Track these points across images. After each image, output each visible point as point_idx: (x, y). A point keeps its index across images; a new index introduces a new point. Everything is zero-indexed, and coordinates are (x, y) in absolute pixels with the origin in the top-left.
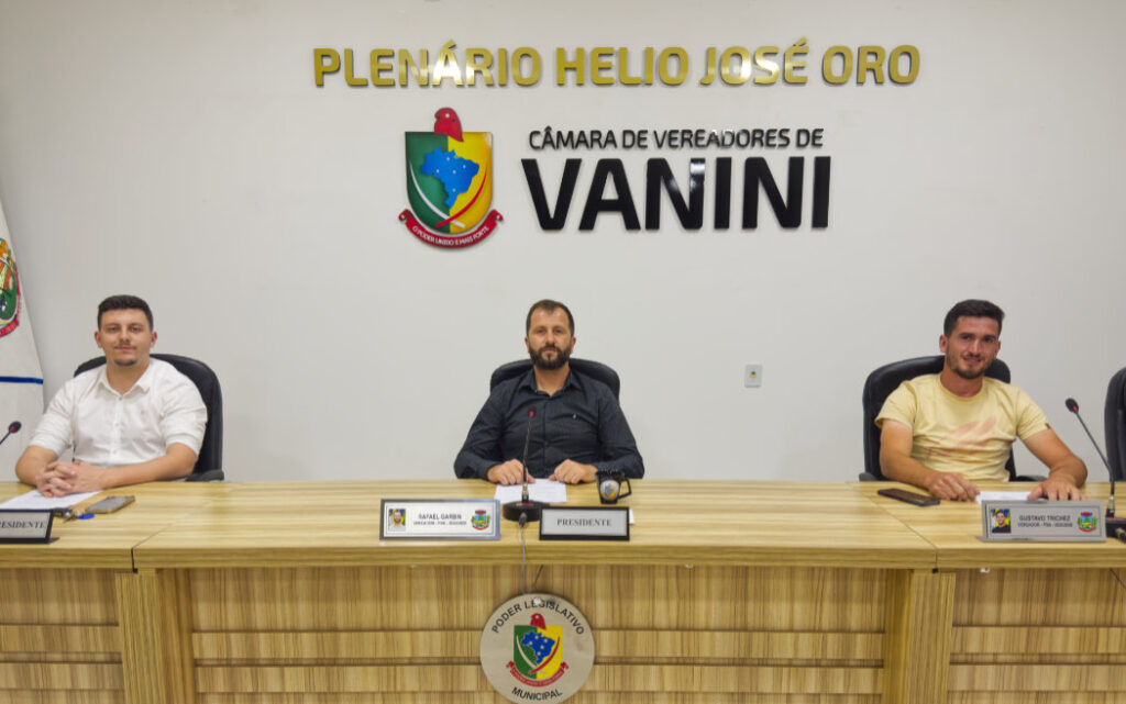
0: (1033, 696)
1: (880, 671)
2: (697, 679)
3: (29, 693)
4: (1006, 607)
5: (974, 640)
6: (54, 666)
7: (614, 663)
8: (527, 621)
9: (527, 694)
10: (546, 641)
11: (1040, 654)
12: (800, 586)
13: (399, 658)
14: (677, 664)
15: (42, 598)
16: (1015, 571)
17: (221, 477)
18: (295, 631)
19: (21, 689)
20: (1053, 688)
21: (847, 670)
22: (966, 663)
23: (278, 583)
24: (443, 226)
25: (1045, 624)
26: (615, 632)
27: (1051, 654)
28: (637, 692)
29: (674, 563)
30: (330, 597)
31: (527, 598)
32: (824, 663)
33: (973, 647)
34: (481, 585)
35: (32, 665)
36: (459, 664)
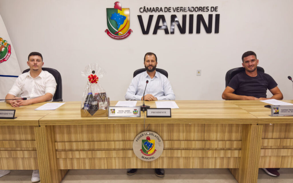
0: (281, 157)
1: (240, 151)
2: (191, 153)
3: (12, 159)
4: (274, 134)
5: (266, 143)
6: (18, 152)
7: (169, 150)
8: (145, 139)
9: (146, 158)
10: (150, 144)
11: (283, 146)
12: (219, 128)
13: (111, 148)
14: (186, 150)
15: (14, 133)
16: (277, 124)
17: (62, 101)
18: (83, 141)
19: (9, 158)
20: (286, 155)
21: (231, 151)
22: (263, 149)
23: (78, 129)
24: (117, 33)
25: (285, 138)
26: (169, 141)
27: (286, 146)
28: (174, 157)
29: (185, 123)
30: (92, 132)
31: (145, 132)
32: (225, 149)
33: (266, 144)
34: (133, 129)
35: (12, 151)
36: (127, 150)
